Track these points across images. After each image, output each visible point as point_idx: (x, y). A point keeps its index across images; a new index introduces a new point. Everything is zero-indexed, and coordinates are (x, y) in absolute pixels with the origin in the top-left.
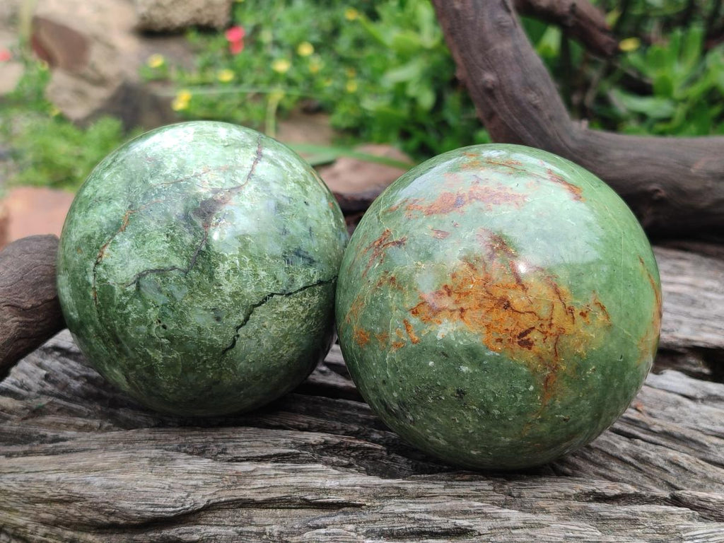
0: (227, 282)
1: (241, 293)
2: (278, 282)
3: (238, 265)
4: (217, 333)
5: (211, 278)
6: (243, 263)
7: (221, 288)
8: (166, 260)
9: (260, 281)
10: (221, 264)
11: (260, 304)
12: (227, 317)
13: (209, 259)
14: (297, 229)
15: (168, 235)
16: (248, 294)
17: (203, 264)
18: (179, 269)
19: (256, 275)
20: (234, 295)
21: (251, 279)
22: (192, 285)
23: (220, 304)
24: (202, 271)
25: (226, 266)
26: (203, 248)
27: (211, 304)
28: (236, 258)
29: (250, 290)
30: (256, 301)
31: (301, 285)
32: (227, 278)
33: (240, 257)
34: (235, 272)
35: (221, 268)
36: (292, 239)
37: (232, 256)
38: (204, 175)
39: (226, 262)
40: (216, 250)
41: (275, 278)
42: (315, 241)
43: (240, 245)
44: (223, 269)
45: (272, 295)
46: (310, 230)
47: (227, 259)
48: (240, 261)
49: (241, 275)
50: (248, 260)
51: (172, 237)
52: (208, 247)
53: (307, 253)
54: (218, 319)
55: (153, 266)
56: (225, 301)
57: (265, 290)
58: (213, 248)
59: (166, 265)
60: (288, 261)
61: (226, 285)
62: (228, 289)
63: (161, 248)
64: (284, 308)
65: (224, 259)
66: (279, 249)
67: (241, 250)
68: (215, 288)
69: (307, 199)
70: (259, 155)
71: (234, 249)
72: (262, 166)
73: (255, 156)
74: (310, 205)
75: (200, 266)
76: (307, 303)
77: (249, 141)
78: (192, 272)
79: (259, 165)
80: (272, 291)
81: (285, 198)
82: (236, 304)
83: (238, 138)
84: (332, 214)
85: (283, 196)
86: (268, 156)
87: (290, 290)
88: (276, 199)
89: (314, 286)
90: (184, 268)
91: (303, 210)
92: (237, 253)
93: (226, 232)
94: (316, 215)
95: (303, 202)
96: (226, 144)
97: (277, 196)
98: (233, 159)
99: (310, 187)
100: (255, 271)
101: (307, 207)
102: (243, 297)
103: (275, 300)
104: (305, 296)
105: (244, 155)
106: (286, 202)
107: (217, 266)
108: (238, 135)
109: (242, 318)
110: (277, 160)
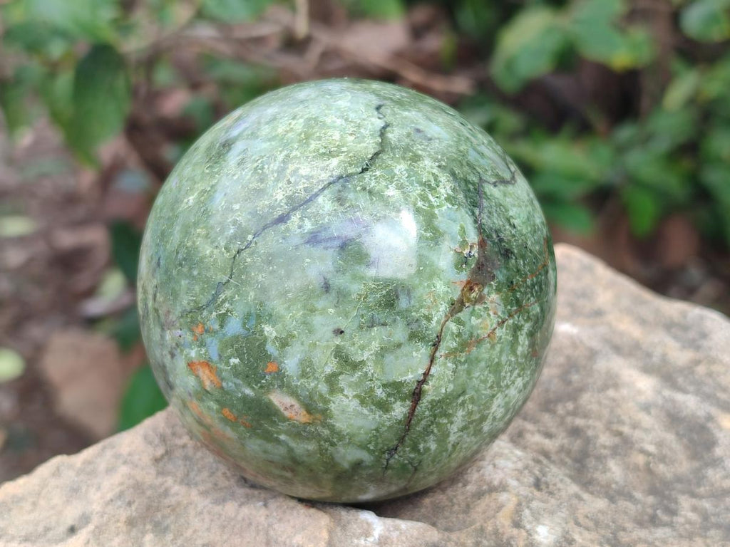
0: (435, 171)
1: (409, 163)
2: (364, 189)
3: (430, 195)
4: (409, 117)
5: (453, 174)
6: (424, 199)
7: (437, 164)
8: (504, 195)
9: (391, 183)
10: (450, 192)
11: (376, 154)
12: (408, 134)
13: (466, 198)
15: (514, 226)
16: (399, 163)
17: (469, 190)
18: (489, 183)
19: (400, 187)
20: (416, 158)
21: (404, 180)
22: (468, 164)
23: (427, 146)
24: (466, 181)
25: (443, 191)
26: (477, 211)
27: (436, 144)
28: (435, 204)
29: (400, 168)
30: (385, 157)
31: (320, 199)
32: (436, 177)
33: (431, 206)
34: (429, 186)
35: (448, 188)
37: (441, 206)
38: (494, 326)
39: (446, 196)
40: (463, 210)
41: (370, 192)
43: (436, 223)
44: (446, 188)
45: (364, 170)
47: (446, 199)
48: (429, 201)
49: (421, 183)
50: (419, 204)
52: (473, 214)
54: (418, 131)
55: (510, 188)
56: (423, 150)
57: (378, 173)
58: (467, 213)
59: (502, 188)
61: (432, 168)
62: (428, 165)
63: (515, 209)
64: (335, 162)
65: (448, 199)
66: (379, 234)
67: (434, 216)
68: (444, 164)
69: (338, 341)
70: (417, 395)
71: (442, 215)
72: (417, 370)
73: (425, 387)
74: (329, 334)
75: (471, 187)
76: (296, 183)
77: (423, 423)
78: (476, 180)
79: (421, 371)
80: (367, 175)
81: (382, 321)
82: (407, 149)
83: (438, 425)
84: (271, 349)
85: (384, 325)
86: (403, 399)
87: (338, 186)
88: (398, 313)
89: (294, 209)
90: (485, 185)
91: (346, 315)
92: (436, 211)
93: (459, 237)
94: (317, 320)
95: (347, 331)
96: (462, 398)
97: (395, 321)
98: (459, 368)
99: (328, 370)
100: (403, 193)
101: (336, 326)
102: (404, 158)
103: (356, 166)
104: (305, 189)
105: (441, 382)
106: (381, 316)
107: (453, 190)
108: (435, 431)
109: (390, 135)
110: (389, 395)
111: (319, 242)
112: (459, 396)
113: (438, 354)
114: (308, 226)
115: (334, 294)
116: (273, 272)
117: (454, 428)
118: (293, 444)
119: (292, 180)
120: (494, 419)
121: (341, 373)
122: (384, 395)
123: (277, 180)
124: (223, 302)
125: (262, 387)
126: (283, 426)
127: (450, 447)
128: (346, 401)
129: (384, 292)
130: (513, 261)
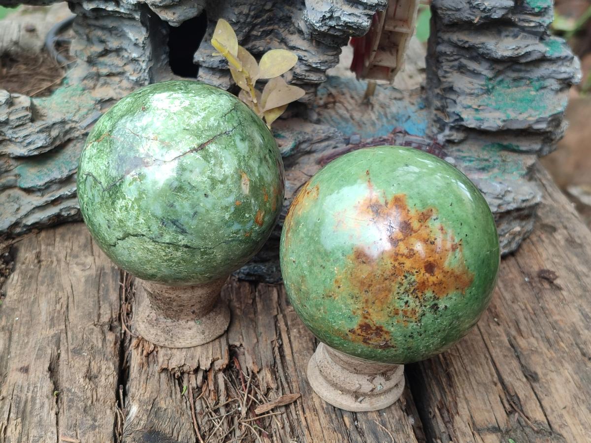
0: (119, 211)
1: (125, 223)
2: (150, 230)
3: (130, 206)
4: (107, 233)
5: (113, 203)
6: (133, 207)
7: (115, 212)
8: (100, 176)
9: (138, 223)
10: (121, 200)
11: (134, 236)
12: (114, 230)
13: (117, 192)
14: (183, 208)
15: (108, 163)
16: (129, 226)
17: (113, 193)
18: (102, 186)
19: (137, 219)
20: (121, 221)
21: (133, 219)
22: (103, 200)
23: (112, 220)
24: (110, 196)
25: (123, 203)
26: (118, 184)
27: (108, 217)
28: (131, 202)
29: (130, 224)
30: (131, 232)
31: (168, 241)
32: (121, 209)
33: (133, 202)
34: (126, 209)
36: (175, 212)
37: (129, 199)
38: (151, 141)
39: (124, 201)
40: (123, 190)
41: (149, 228)
42: (195, 222)
43: (137, 197)
44: (120, 203)
45: (143, 235)
46: (195, 213)
47: (125, 199)
48: (132, 205)
49: (128, 213)
50: (136, 208)
51: (109, 165)
52: (120, 185)
53: (183, 225)
54: (109, 227)
55: (95, 174)
56: (114, 220)
57: (140, 230)
58: (122, 187)
59: (98, 179)
60: (163, 223)
61: (118, 213)
62: (119, 215)
63: (102, 167)
64: (150, 247)
65: (124, 198)
66: (160, 213)
67: (136, 199)
68: (113, 210)
69: (209, 193)
70: (202, 147)
71: (132, 196)
72: (194, 156)
73: (196, 147)
74: (210, 198)
75: (111, 193)
76: (170, 252)
77: (208, 134)
78: (106, 192)
79: (192, 154)
80: (144, 233)
81: (189, 185)
82: (120, 227)
83: (204, 127)
84: (232, 210)
85: (189, 183)
86: (207, 150)
87: (157, 240)
88: (181, 182)
89: (179, 246)
90: (104, 187)
91: (198, 198)
92: (133, 200)
93: (134, 184)
94: (209, 206)
95: (203, 193)
96: (187, 128)
97: (184, 181)
98: (178, 141)
99: (222, 186)
100: (138, 216)
101: (205, 198)
102: (125, 225)
103: (144, 239)
104: (169, 248)
105: (189, 142)
106: (187, 187)
107: (119, 199)
108: (206, 125)
109: (121, 236)
110: (211, 157)
111: (183, 229)
112: (187, 130)
113: (181, 154)
114: (181, 237)
115: (195, 209)
116: (207, 234)
117: (199, 118)
118: (257, 169)
119: (170, 254)
120: (181, 103)
121: (220, 181)
122: (212, 159)
123: (174, 258)
124: (231, 237)
125: (247, 199)
126: (253, 179)
127: (207, 112)
128: (226, 170)
129: (179, 194)
130: (121, 153)
